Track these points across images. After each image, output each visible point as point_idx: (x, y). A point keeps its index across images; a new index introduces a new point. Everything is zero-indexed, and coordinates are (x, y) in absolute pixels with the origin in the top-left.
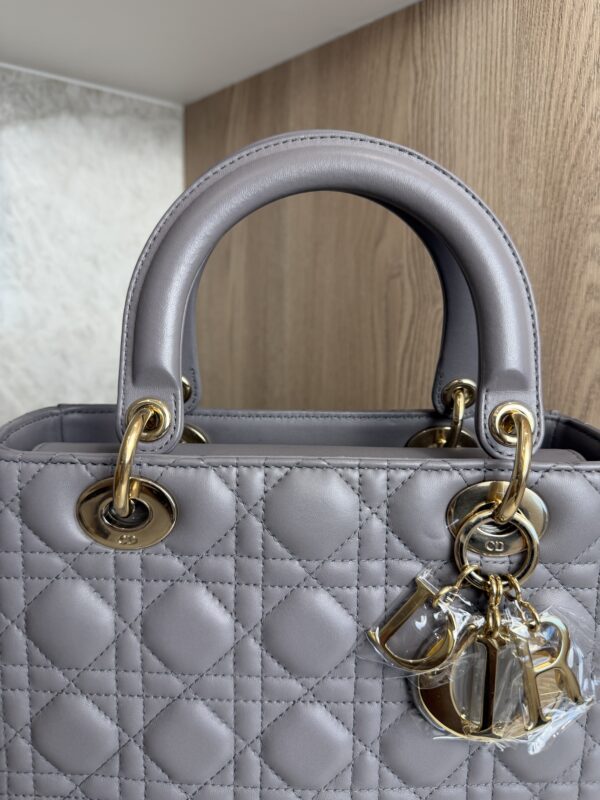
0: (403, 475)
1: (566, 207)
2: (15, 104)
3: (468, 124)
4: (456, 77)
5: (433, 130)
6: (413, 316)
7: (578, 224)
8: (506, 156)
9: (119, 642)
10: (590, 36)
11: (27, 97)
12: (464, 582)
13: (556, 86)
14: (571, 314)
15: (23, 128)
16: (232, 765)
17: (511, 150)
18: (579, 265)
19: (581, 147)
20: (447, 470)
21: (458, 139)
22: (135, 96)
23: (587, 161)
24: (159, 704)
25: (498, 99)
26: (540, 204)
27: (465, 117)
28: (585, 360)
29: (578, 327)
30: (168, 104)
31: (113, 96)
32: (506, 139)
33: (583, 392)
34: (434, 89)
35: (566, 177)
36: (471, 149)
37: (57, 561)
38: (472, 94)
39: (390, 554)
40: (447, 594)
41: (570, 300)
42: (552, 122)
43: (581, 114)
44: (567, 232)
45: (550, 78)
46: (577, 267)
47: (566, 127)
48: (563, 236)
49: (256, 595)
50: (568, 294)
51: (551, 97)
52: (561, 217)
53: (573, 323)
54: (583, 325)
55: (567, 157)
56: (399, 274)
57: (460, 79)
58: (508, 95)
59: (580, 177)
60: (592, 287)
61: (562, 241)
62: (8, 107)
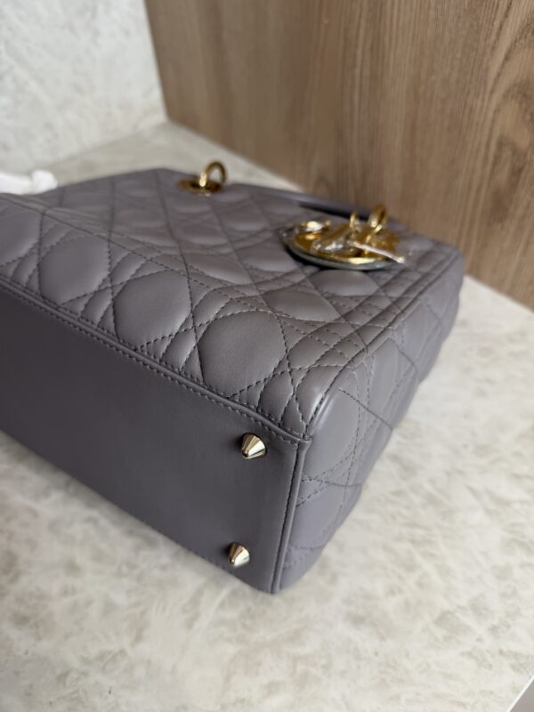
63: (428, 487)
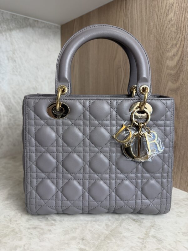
0: (120, 101)
1: (161, 47)
2: (15, 24)
3: (137, 27)
4: (134, 15)
6: (124, 78)
7: (164, 50)
8: (147, 35)
9: (57, 140)
10: (167, 3)
11: (19, 22)
12: (133, 124)
13: (159, 16)
14: (163, 74)
15: (18, 31)
16: (82, 169)
17: (148, 33)
18: (165, 61)
19: (165, 31)
20: (130, 100)
21: (135, 31)
22: (47, 22)
23: (166, 35)
24: (66, 154)
25: (145, 20)
26: (155, 46)
27: (136, 25)
28: (166, 85)
29: (165, 77)
30: (57, 25)
31: (42, 22)
32: (147, 30)
34: (129, 18)
35: (161, 39)
36: (138, 33)
37: (42, 122)
38: (138, 19)
39: (117, 119)
40: (130, 126)
41: (163, 70)
42: (158, 25)
43: (165, 23)
44: (162, 53)
45: (157, 14)
46: (164, 62)
47: (161, 26)
48: (161, 54)
49: (87, 129)
50: (162, 69)
51: (157, 19)
52: (160, 49)
53: (164, 76)
54: (166, 76)
55: (161, 34)
56: (120, 67)
57: (135, 15)
58: (147, 19)
59: (164, 39)
60: (168, 66)
61: (160, 55)
62: (14, 25)
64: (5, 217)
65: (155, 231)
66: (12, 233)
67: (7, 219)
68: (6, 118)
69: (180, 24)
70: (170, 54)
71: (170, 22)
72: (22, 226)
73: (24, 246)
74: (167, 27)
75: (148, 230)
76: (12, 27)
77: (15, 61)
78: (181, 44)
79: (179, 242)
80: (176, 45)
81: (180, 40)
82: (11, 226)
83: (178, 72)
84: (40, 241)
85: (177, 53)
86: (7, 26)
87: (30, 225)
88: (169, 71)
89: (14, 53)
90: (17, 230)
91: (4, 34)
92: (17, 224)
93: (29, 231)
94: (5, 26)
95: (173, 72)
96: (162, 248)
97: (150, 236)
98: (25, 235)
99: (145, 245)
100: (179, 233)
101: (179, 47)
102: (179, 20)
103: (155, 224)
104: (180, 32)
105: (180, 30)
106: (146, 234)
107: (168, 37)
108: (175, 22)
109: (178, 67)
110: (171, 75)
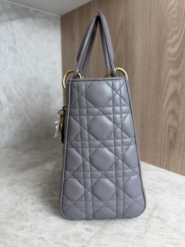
1: (162, 34)
2: (16, 14)
3: (138, 15)
4: (135, 3)
5: (129, 17)
7: (166, 37)
8: (148, 22)
11: (19, 12)
15: (18, 21)
19: (166, 18)
21: (136, 19)
23: (167, 22)
25: (146, 8)
26: (156, 34)
27: (137, 13)
28: (167, 72)
30: (56, 15)
31: (42, 13)
32: (148, 18)
33: (167, 80)
34: (129, 6)
35: (162, 26)
36: (139, 21)
38: (139, 7)
41: (164, 57)
42: (159, 13)
43: (166, 10)
44: (163, 40)
45: (158, 1)
46: (165, 49)
47: (162, 13)
51: (159, 6)
52: (161, 37)
53: (164, 63)
54: (167, 63)
55: (162, 21)
58: (148, 7)
59: (166, 26)
60: (169, 53)
61: (161, 43)
62: (14, 14)
63: (172, 226)
64: (10, 201)
65: (158, 212)
66: (18, 215)
67: (12, 203)
68: (7, 108)
69: (181, 10)
70: (171, 41)
71: (171, 9)
72: (27, 208)
73: (31, 226)
74: (168, 14)
75: (152, 212)
76: (12, 17)
77: (16, 51)
78: (182, 31)
79: (183, 221)
80: (177, 32)
81: (181, 26)
82: (17, 209)
83: (179, 59)
84: (47, 222)
85: (178, 40)
86: (8, 16)
87: (36, 208)
88: (170, 58)
89: (15, 44)
90: (23, 212)
91: (4, 23)
92: (23, 207)
93: (35, 213)
94: (6, 16)
95: (174, 59)
96: (165, 227)
97: (154, 217)
98: (31, 217)
99: (149, 224)
100: (182, 213)
101: (181, 34)
102: (180, 7)
103: (158, 206)
104: (181, 19)
105: (182, 17)
106: (149, 215)
107: (170, 24)
108: (176, 9)
109: (179, 53)
110: (172, 62)
